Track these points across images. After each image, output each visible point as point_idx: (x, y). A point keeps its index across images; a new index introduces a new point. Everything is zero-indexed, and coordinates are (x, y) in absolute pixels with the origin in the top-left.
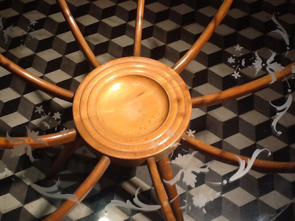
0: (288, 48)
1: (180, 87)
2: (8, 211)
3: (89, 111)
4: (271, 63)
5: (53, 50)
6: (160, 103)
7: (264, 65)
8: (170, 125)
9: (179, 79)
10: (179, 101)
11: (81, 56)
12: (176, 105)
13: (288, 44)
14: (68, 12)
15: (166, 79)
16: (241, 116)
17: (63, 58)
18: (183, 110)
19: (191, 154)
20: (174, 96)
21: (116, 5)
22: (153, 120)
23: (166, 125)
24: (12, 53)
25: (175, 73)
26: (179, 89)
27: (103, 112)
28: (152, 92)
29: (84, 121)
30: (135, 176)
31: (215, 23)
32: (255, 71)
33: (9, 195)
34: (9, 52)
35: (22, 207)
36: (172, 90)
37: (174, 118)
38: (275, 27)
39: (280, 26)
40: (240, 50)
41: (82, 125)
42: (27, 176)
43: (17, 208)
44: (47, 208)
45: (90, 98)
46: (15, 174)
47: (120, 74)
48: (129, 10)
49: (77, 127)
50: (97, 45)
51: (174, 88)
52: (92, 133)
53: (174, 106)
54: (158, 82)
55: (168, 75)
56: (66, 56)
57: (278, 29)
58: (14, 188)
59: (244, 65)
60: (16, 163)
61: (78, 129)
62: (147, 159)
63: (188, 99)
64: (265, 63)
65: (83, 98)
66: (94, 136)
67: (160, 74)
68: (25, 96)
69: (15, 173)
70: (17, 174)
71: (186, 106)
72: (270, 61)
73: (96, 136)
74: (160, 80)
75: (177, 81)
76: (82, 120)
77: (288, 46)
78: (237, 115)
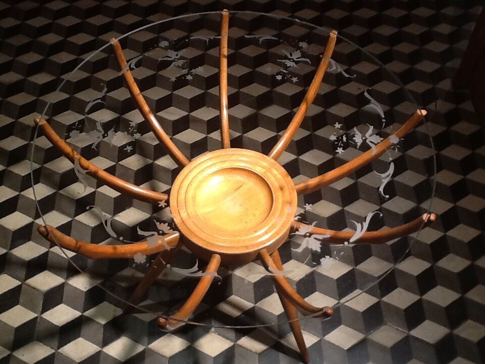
0: (384, 120)
1: (280, 174)
2: (84, 359)
3: (189, 211)
4: (370, 136)
5: (102, 158)
6: (261, 195)
7: (364, 138)
8: (277, 214)
9: (277, 166)
10: (282, 189)
11: (139, 160)
12: (280, 193)
13: (383, 116)
14: (146, 108)
15: (264, 168)
16: (346, 208)
17: (117, 166)
18: (288, 197)
19: (311, 225)
20: (277, 185)
21: (172, 94)
22: (257, 213)
23: (273, 215)
24: (50, 168)
25: (273, 161)
26: (279, 176)
27: (202, 211)
28: (251, 184)
29: (186, 222)
30: (232, 295)
31: (307, 104)
32: (357, 145)
33: (80, 340)
34: (44, 167)
35: (100, 352)
36: (273, 179)
37: (280, 206)
38: (368, 102)
39: (373, 100)
40: (339, 127)
41: (185, 227)
42: (99, 314)
43: (94, 353)
44: (132, 348)
45: (187, 197)
46: (84, 314)
47: (214, 169)
48: (189, 98)
49: (180, 228)
50: (156, 145)
51: (275, 176)
52: (197, 233)
53: (278, 195)
54: (256, 172)
55: (265, 164)
56: (120, 163)
57: (372, 103)
58: (85, 330)
59: (346, 141)
60: (82, 300)
61: (182, 230)
62: (260, 251)
63: (292, 186)
64: (365, 137)
65: (179, 198)
66: (201, 236)
67: (256, 164)
68: (78, 218)
69: (84, 312)
70: (87, 313)
71: (290, 193)
72: (369, 134)
73: (202, 235)
74: (258, 170)
75: (276, 169)
76: (183, 221)
77: (384, 118)
78: (341, 208)
